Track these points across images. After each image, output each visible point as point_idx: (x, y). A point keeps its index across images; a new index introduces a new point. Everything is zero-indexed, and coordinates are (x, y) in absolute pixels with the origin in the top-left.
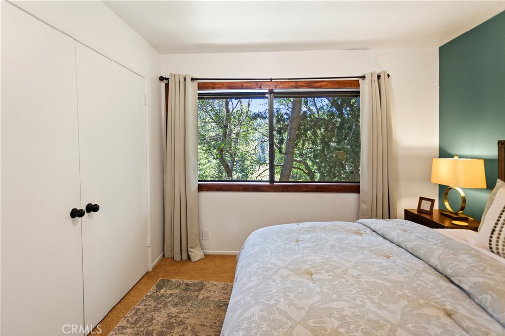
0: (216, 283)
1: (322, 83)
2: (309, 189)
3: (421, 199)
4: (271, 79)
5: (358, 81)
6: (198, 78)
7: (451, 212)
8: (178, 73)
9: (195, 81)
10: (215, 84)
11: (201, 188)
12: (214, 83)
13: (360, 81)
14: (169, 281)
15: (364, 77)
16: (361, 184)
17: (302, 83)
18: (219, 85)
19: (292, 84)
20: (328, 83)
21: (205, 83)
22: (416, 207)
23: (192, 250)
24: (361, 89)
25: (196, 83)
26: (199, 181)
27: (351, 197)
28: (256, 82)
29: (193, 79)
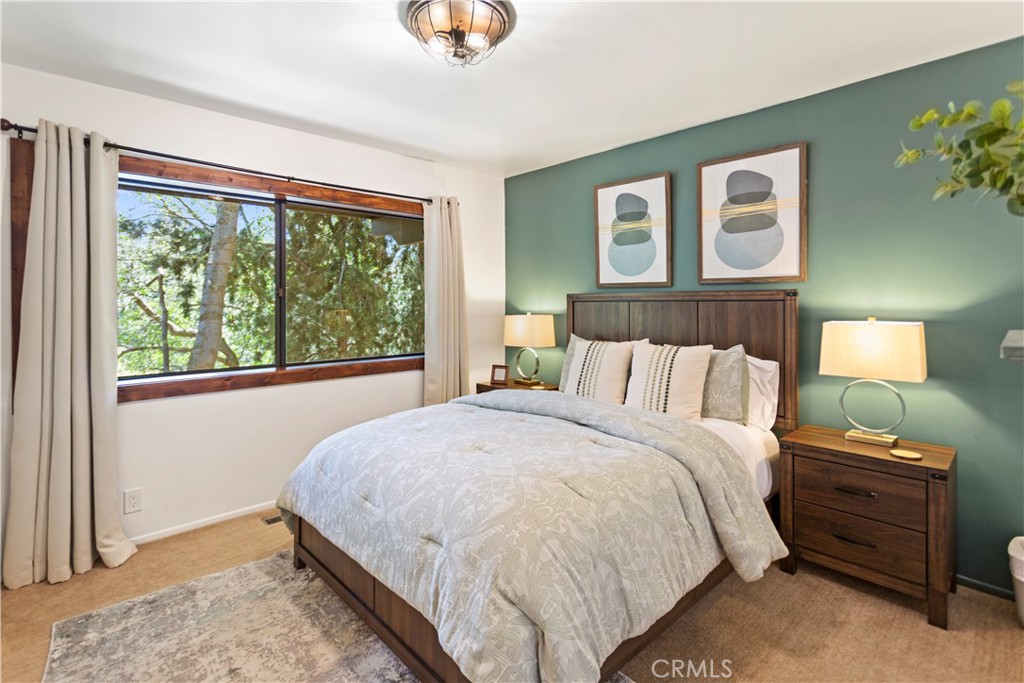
0: (217, 574)
1: (374, 200)
2: (353, 372)
3: (495, 367)
4: (289, 178)
5: (421, 204)
6: (119, 144)
7: (524, 379)
8: (69, 125)
9: (112, 150)
10: (165, 167)
11: (125, 395)
12: (165, 165)
13: (425, 204)
14: (90, 616)
15: (430, 201)
16: (426, 357)
17: (343, 195)
18: (176, 171)
19: (326, 193)
20: (382, 202)
21: (138, 159)
22: (489, 380)
23: (106, 542)
24: (425, 217)
25: (114, 155)
26: (120, 379)
27: (412, 377)
28: (262, 178)
29: (107, 146)
